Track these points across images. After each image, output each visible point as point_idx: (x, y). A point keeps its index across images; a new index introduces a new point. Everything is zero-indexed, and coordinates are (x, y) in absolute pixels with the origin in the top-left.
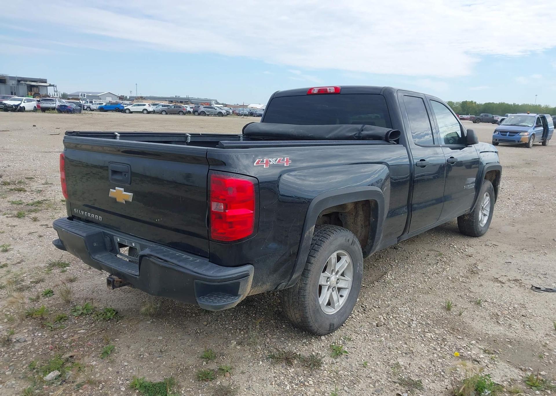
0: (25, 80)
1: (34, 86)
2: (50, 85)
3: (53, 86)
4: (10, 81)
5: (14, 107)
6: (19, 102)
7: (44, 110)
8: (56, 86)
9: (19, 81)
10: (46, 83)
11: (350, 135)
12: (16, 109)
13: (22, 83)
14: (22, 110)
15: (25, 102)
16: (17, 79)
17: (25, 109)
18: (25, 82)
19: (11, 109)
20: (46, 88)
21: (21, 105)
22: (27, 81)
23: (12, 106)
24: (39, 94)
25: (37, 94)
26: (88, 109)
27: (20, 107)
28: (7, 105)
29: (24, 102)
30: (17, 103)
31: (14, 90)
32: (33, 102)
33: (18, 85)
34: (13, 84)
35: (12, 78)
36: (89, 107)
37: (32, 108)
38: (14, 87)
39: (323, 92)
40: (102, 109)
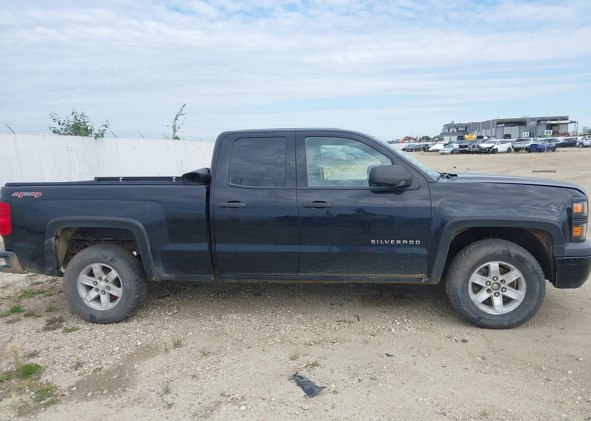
0: (545, 119)
1: (554, 125)
2: (571, 122)
3: (575, 122)
4: (530, 122)
5: (487, 149)
6: (493, 144)
7: (517, 150)
8: (577, 123)
9: (539, 121)
10: (567, 120)
12: (489, 151)
13: (542, 123)
14: (495, 151)
15: (499, 144)
16: (537, 119)
17: (497, 150)
18: (545, 122)
19: (485, 151)
20: (566, 125)
21: (494, 148)
22: (547, 121)
23: (486, 148)
24: (558, 132)
25: (556, 132)
26: (581, 146)
27: (493, 149)
28: (482, 148)
29: (498, 144)
30: (490, 145)
31: (533, 131)
32: (508, 144)
33: (537, 125)
34: (532, 125)
35: (532, 119)
36: (582, 144)
37: (506, 149)
38: (533, 128)
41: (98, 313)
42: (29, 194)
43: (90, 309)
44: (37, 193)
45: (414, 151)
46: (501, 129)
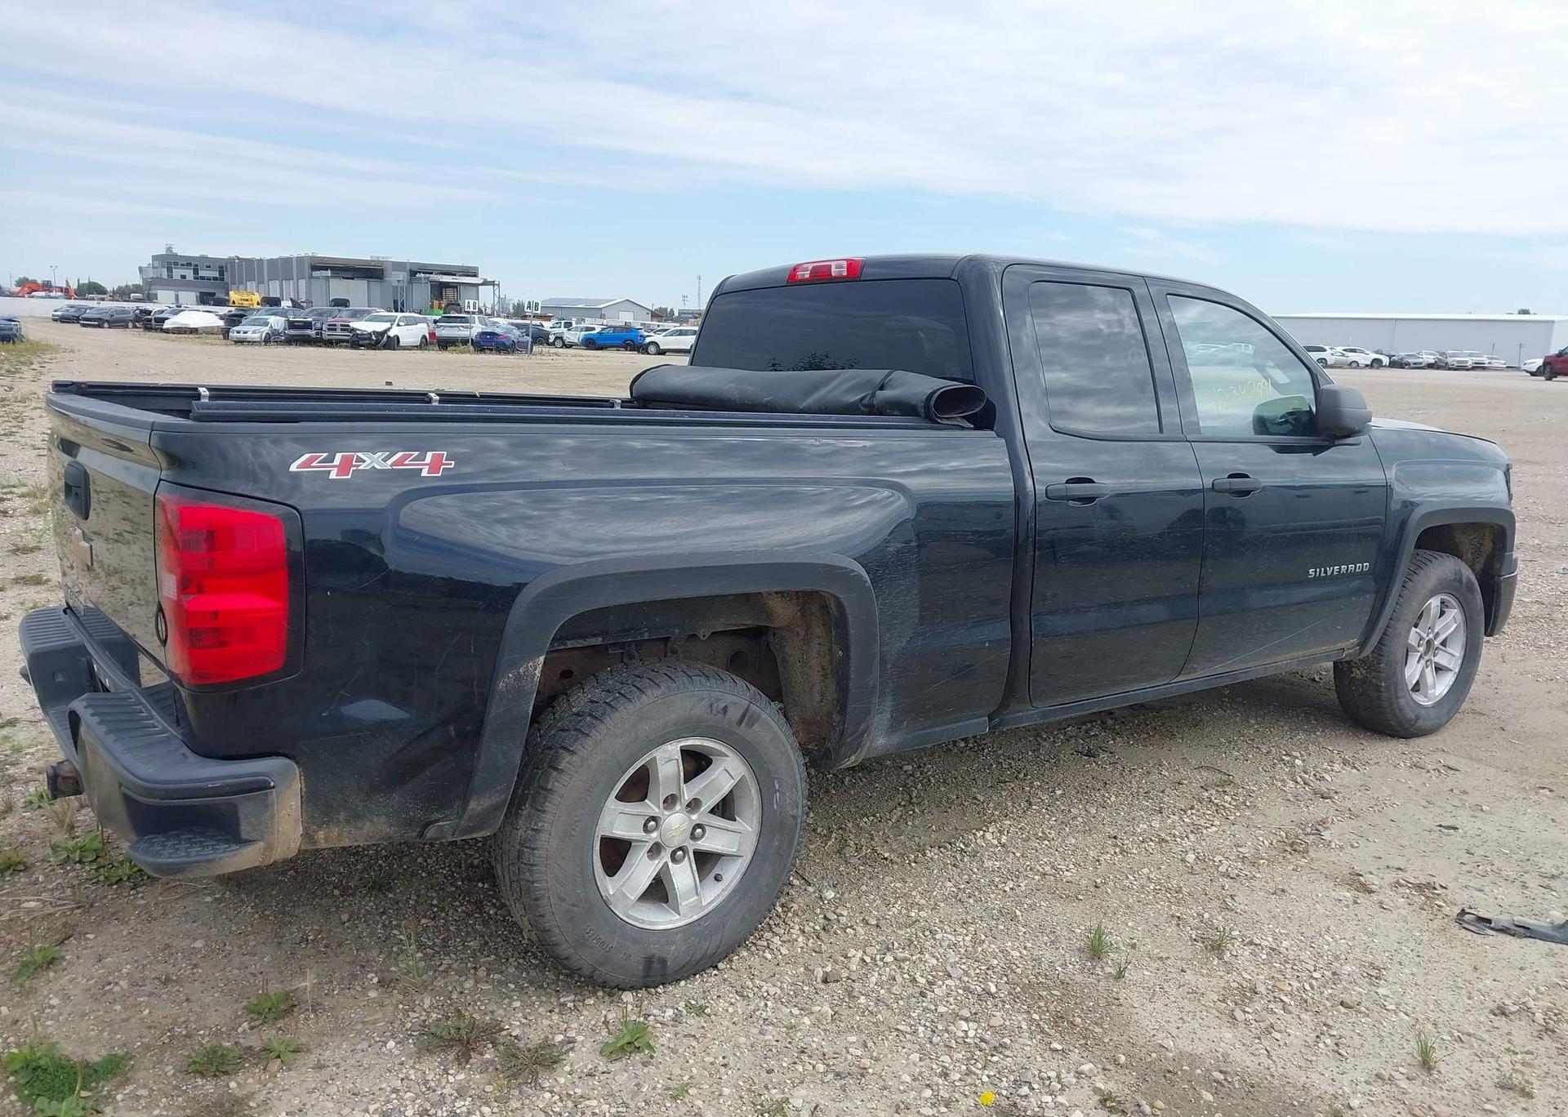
0: (427, 270)
1: (447, 285)
2: (486, 283)
3: (493, 283)
4: (393, 273)
5: (374, 337)
6: (388, 325)
7: (445, 344)
8: (498, 285)
9: (413, 273)
10: (475, 276)
11: (852, 400)
12: (378, 342)
13: (421, 278)
14: (392, 344)
15: (401, 323)
16: (408, 267)
17: (398, 342)
18: (428, 275)
19: (368, 342)
20: (474, 288)
21: (391, 334)
22: (432, 273)
23: (370, 334)
24: (459, 305)
25: (454, 304)
26: (559, 343)
27: (389, 337)
28: (358, 332)
29: (398, 325)
30: (380, 327)
31: (402, 296)
32: (419, 325)
33: (410, 282)
34: (398, 281)
35: (398, 266)
36: (561, 338)
37: (417, 341)
38: (402, 288)
39: (821, 275)
40: (591, 343)
41: (673, 942)
42: (385, 460)
43: (642, 935)
44: (429, 455)
45: (106, 325)
46: (323, 282)
